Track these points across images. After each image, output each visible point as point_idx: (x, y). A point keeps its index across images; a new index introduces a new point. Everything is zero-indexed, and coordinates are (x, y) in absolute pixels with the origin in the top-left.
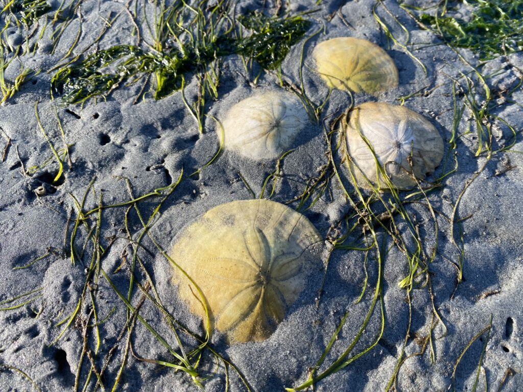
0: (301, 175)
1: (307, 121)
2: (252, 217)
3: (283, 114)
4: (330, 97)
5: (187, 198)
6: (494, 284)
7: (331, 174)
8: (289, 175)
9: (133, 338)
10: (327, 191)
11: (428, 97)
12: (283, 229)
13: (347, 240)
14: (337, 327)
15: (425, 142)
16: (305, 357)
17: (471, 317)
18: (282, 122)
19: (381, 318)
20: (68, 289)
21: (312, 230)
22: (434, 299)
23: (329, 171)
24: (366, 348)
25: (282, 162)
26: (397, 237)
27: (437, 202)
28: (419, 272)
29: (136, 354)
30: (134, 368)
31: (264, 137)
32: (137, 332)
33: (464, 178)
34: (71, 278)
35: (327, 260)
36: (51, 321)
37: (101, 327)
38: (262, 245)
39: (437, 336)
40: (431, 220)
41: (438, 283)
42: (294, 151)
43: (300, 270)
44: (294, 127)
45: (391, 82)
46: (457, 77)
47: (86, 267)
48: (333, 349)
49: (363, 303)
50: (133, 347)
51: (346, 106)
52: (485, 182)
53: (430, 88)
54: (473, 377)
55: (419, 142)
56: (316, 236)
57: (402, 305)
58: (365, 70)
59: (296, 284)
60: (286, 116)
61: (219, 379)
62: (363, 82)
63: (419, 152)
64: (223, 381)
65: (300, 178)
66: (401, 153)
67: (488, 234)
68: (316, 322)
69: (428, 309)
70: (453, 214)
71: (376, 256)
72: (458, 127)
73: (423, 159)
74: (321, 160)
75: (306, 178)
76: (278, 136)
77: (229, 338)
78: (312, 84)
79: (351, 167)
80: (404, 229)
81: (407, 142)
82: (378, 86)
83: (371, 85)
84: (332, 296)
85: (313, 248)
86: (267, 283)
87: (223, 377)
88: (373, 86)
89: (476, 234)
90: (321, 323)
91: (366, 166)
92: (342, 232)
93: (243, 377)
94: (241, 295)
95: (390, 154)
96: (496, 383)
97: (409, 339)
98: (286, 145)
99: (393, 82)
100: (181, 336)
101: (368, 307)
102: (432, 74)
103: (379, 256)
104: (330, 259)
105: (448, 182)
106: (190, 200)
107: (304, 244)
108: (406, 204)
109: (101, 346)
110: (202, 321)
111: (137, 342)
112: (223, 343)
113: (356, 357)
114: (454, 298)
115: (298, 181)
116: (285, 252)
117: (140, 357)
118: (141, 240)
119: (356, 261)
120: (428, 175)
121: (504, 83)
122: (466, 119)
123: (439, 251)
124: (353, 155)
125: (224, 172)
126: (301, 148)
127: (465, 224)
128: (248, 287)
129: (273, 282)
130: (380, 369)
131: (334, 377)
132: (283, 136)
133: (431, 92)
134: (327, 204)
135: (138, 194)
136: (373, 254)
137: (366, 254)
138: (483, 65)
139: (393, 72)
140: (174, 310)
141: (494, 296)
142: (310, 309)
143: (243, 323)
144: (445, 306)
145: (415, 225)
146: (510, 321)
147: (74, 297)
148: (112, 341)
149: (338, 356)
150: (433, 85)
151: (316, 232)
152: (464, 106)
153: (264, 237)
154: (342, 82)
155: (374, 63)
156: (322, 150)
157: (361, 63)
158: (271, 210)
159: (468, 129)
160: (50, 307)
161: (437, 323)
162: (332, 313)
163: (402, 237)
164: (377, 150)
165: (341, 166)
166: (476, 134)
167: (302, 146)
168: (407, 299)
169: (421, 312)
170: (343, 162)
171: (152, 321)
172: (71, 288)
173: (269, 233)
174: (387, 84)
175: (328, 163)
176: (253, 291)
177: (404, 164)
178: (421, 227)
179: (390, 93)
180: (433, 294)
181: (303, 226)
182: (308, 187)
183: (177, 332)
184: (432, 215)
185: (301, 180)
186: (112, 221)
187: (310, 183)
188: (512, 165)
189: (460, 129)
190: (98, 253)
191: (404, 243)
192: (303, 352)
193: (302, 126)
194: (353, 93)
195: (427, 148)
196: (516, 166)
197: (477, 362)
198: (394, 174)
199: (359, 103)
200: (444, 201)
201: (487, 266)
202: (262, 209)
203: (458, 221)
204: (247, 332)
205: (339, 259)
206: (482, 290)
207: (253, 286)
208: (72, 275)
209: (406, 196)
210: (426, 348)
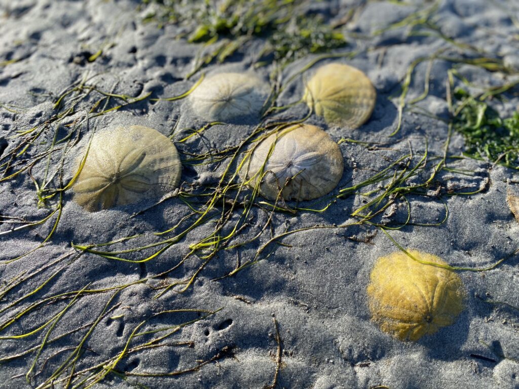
0: (212, 142)
1: (255, 112)
2: (150, 145)
3: (240, 96)
4: (293, 106)
5: (138, 111)
6: (253, 297)
7: (231, 154)
8: (205, 138)
9: (38, 161)
10: (217, 163)
11: (370, 151)
12: (160, 163)
13: (191, 197)
14: (128, 236)
15: (317, 177)
16: (95, 236)
17: (209, 299)
18: (233, 100)
19: (156, 252)
20: (37, 118)
21: (176, 176)
22: (201, 270)
23: (232, 151)
24: (130, 260)
25: (210, 126)
26: (224, 220)
27: (280, 221)
28: (209, 249)
29: (31, 170)
30: (24, 176)
31: (212, 103)
32: (42, 160)
33: (320, 221)
34: (44, 113)
35: (164, 199)
36: (17, 128)
37: (31, 146)
38: (135, 162)
39: (175, 288)
40: (260, 228)
41: (214, 263)
42: (223, 124)
43: (143, 192)
44: (241, 110)
45: (352, 122)
46: (418, 152)
47: (57, 114)
48: (114, 245)
49: (158, 237)
50: (33, 166)
51: (296, 119)
52: (331, 235)
53: (383, 146)
54: (168, 326)
55: (310, 173)
56: (174, 182)
57: (178, 257)
58: (339, 101)
59: (132, 197)
60: (241, 99)
61: (49, 210)
62: (328, 110)
63: (302, 180)
64: (49, 213)
65: (210, 144)
66: (286, 171)
67: (291, 268)
68: (121, 224)
69: (191, 272)
70: (280, 235)
71: (197, 219)
72: (364, 186)
73: (301, 187)
74: (235, 142)
75: (212, 146)
76: (222, 108)
77: (75, 197)
78: (292, 90)
79: (247, 159)
80: (235, 219)
81: (299, 167)
82: (338, 119)
83: (333, 115)
84: (145, 219)
85: (164, 187)
86: (114, 183)
87: (51, 211)
88: (334, 117)
89: (281, 260)
90: (123, 227)
91: (255, 164)
92: (193, 191)
93: (59, 219)
94: (97, 178)
95: (277, 167)
96: (174, 341)
97: (159, 276)
98: (224, 118)
99: (354, 124)
100: (55, 177)
101: (157, 241)
102: (399, 137)
103: (198, 221)
104: (167, 200)
105: (303, 215)
106: (137, 114)
107: (162, 180)
108: (256, 206)
109: (22, 155)
110: (71, 178)
111: (37, 165)
112: (70, 197)
113: (120, 259)
114: (215, 281)
115: (206, 145)
116: (145, 176)
117: (31, 173)
118: (90, 118)
119: (181, 212)
120: (294, 200)
121: (456, 183)
122: (380, 185)
123: (239, 248)
124: (256, 152)
125: (171, 110)
126: (230, 125)
127: (281, 248)
128: (103, 177)
129: (119, 185)
130: (127, 277)
131: (98, 257)
132: (226, 110)
133: (377, 149)
134: (208, 170)
135: (116, 92)
136: (197, 217)
137: (192, 213)
138: (462, 159)
139: (362, 116)
140: (67, 163)
141: (242, 303)
142: (125, 215)
143: (85, 194)
144: (203, 280)
145: (246, 222)
146: (229, 322)
147: (36, 123)
148: (28, 156)
149: (112, 251)
150: (388, 145)
151: (177, 179)
152: (393, 176)
153: (141, 159)
154: (313, 101)
155: (352, 100)
156: (243, 136)
157: (342, 94)
158: (166, 148)
159: (369, 193)
160: (23, 121)
161: (186, 284)
162: (134, 227)
163: (227, 222)
164: (272, 158)
165: (241, 154)
166: (371, 200)
167: (233, 125)
168: (185, 256)
169: (185, 270)
170: (246, 152)
171: (53, 161)
172: (38, 119)
173: (148, 159)
174: (346, 122)
175: (237, 146)
176: (103, 181)
177: (281, 180)
178: (248, 227)
179: (342, 130)
180: (203, 267)
181: (174, 170)
182: (208, 153)
183: (57, 174)
184: (264, 225)
185: (208, 146)
186: (91, 99)
187: (212, 151)
188: (372, 241)
189: (363, 189)
190: (69, 111)
191: (224, 226)
192: (97, 232)
193: (247, 113)
194: (313, 113)
195: (313, 182)
196: (374, 244)
197: (182, 323)
198: (267, 182)
199: (310, 123)
200: (284, 224)
201: (261, 283)
202: (161, 144)
203: (277, 242)
204: (84, 200)
205: (173, 204)
206: (240, 293)
207: (106, 178)
208: (46, 113)
209: (262, 201)
210: (161, 288)
